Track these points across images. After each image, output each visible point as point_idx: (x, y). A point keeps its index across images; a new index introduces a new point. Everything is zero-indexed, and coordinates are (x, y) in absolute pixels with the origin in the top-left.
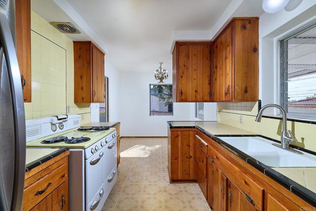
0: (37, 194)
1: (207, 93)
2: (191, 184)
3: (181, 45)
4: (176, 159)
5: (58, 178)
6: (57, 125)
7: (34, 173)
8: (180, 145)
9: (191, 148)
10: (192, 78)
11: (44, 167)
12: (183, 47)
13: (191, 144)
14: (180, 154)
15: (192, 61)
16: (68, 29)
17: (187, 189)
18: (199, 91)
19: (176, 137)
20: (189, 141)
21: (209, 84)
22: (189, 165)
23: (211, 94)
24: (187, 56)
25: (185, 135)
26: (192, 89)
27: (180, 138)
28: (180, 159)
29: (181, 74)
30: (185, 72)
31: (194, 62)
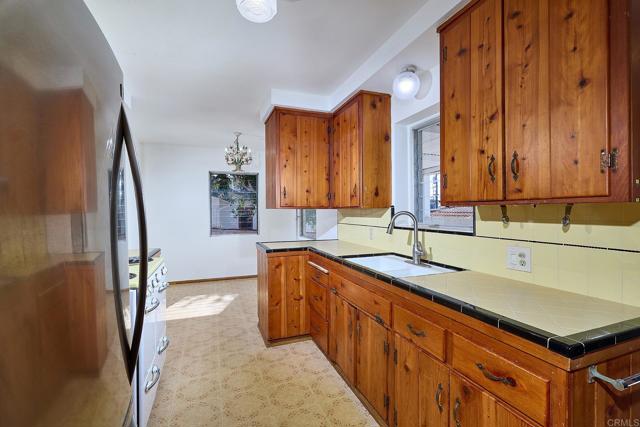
1: (325, 195)
2: (302, 343)
3: (284, 114)
4: (277, 304)
8: (283, 280)
9: (301, 283)
10: (302, 168)
12: (288, 115)
13: (301, 277)
14: (283, 296)
15: (301, 142)
18: (312, 191)
19: (277, 267)
20: (297, 272)
21: (328, 180)
22: (299, 311)
23: (331, 196)
24: (294, 133)
25: (292, 262)
26: (302, 187)
27: (283, 268)
28: (283, 303)
29: (284, 161)
30: (291, 158)
31: (304, 144)
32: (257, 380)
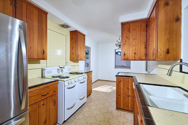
0: (42, 96)
1: (143, 54)
2: (130, 114)
3: (125, 25)
4: (119, 95)
5: (52, 92)
6: (60, 70)
7: (41, 87)
8: (122, 87)
9: (130, 90)
10: (132, 44)
11: (46, 86)
12: (126, 25)
13: (130, 88)
14: (122, 93)
15: (132, 34)
16: (66, 27)
17: (125, 116)
18: (137, 53)
19: (120, 82)
20: (128, 85)
21: (146, 48)
22: (128, 101)
23: (146, 55)
24: (129, 31)
25: (126, 81)
26: (132, 51)
27: (122, 83)
28: (122, 96)
29: (125, 42)
30: (127, 41)
31: (134, 34)
32: (104, 120)
